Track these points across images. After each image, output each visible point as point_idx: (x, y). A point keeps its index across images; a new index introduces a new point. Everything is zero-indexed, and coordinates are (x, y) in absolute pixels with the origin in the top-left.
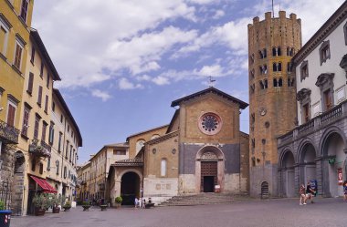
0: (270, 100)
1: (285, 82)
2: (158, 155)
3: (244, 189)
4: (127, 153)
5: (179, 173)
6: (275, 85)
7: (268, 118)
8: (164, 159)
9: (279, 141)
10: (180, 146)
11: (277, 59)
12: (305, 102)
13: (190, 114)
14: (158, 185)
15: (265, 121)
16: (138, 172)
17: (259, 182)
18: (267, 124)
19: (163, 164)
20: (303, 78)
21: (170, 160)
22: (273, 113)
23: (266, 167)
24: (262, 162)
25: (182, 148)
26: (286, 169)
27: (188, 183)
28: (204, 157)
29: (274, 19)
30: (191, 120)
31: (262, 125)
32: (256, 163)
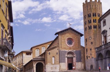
0: (93, 34)
1: (97, 27)
2: (51, 55)
3: (83, 68)
4: (32, 54)
5: (60, 62)
6: (94, 28)
7: (92, 40)
8: (54, 57)
9: (96, 49)
10: (59, 51)
11: (95, 18)
12: (105, 35)
13: (62, 38)
14: (52, 67)
15: (91, 42)
16: (43, 62)
17: (90, 65)
18: (92, 43)
19: (53, 58)
20: (104, 26)
21: (56, 57)
22: (94, 39)
23: (92, 59)
24: (90, 57)
25: (60, 52)
26: (99, 60)
27: (63, 66)
28: (68, 56)
29: (93, 2)
30: (63, 41)
31: (90, 43)
32: (88, 58)
